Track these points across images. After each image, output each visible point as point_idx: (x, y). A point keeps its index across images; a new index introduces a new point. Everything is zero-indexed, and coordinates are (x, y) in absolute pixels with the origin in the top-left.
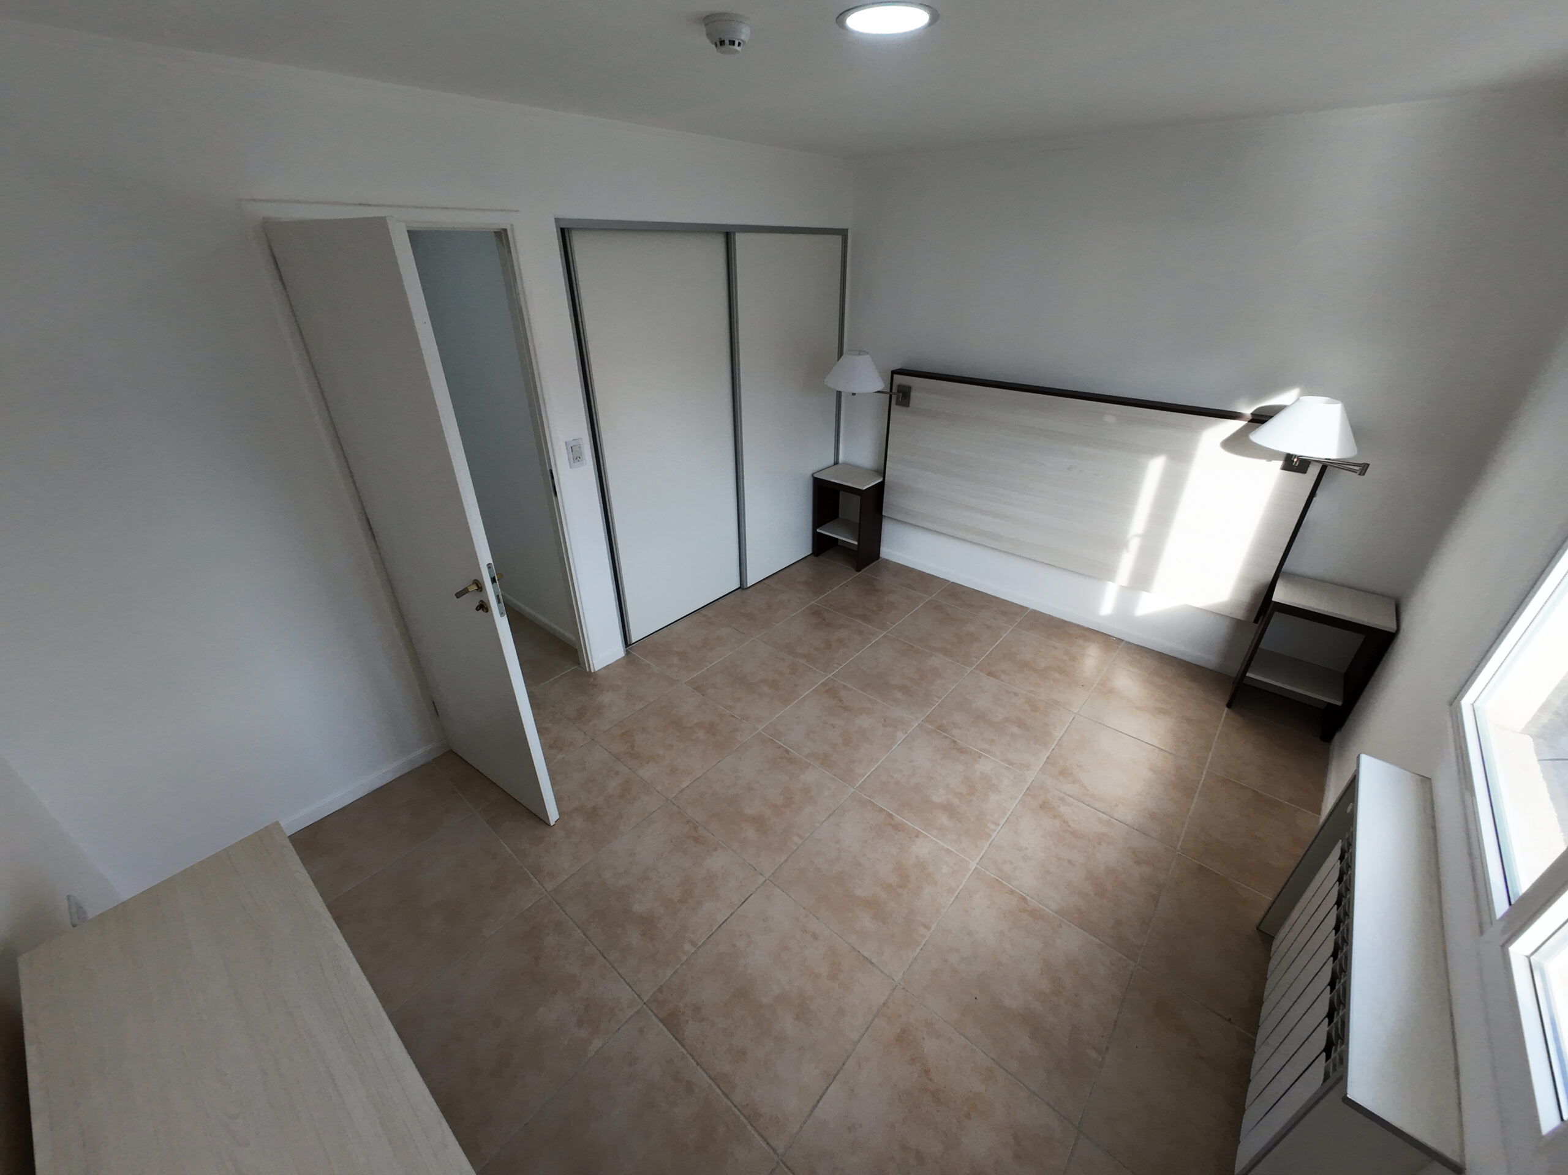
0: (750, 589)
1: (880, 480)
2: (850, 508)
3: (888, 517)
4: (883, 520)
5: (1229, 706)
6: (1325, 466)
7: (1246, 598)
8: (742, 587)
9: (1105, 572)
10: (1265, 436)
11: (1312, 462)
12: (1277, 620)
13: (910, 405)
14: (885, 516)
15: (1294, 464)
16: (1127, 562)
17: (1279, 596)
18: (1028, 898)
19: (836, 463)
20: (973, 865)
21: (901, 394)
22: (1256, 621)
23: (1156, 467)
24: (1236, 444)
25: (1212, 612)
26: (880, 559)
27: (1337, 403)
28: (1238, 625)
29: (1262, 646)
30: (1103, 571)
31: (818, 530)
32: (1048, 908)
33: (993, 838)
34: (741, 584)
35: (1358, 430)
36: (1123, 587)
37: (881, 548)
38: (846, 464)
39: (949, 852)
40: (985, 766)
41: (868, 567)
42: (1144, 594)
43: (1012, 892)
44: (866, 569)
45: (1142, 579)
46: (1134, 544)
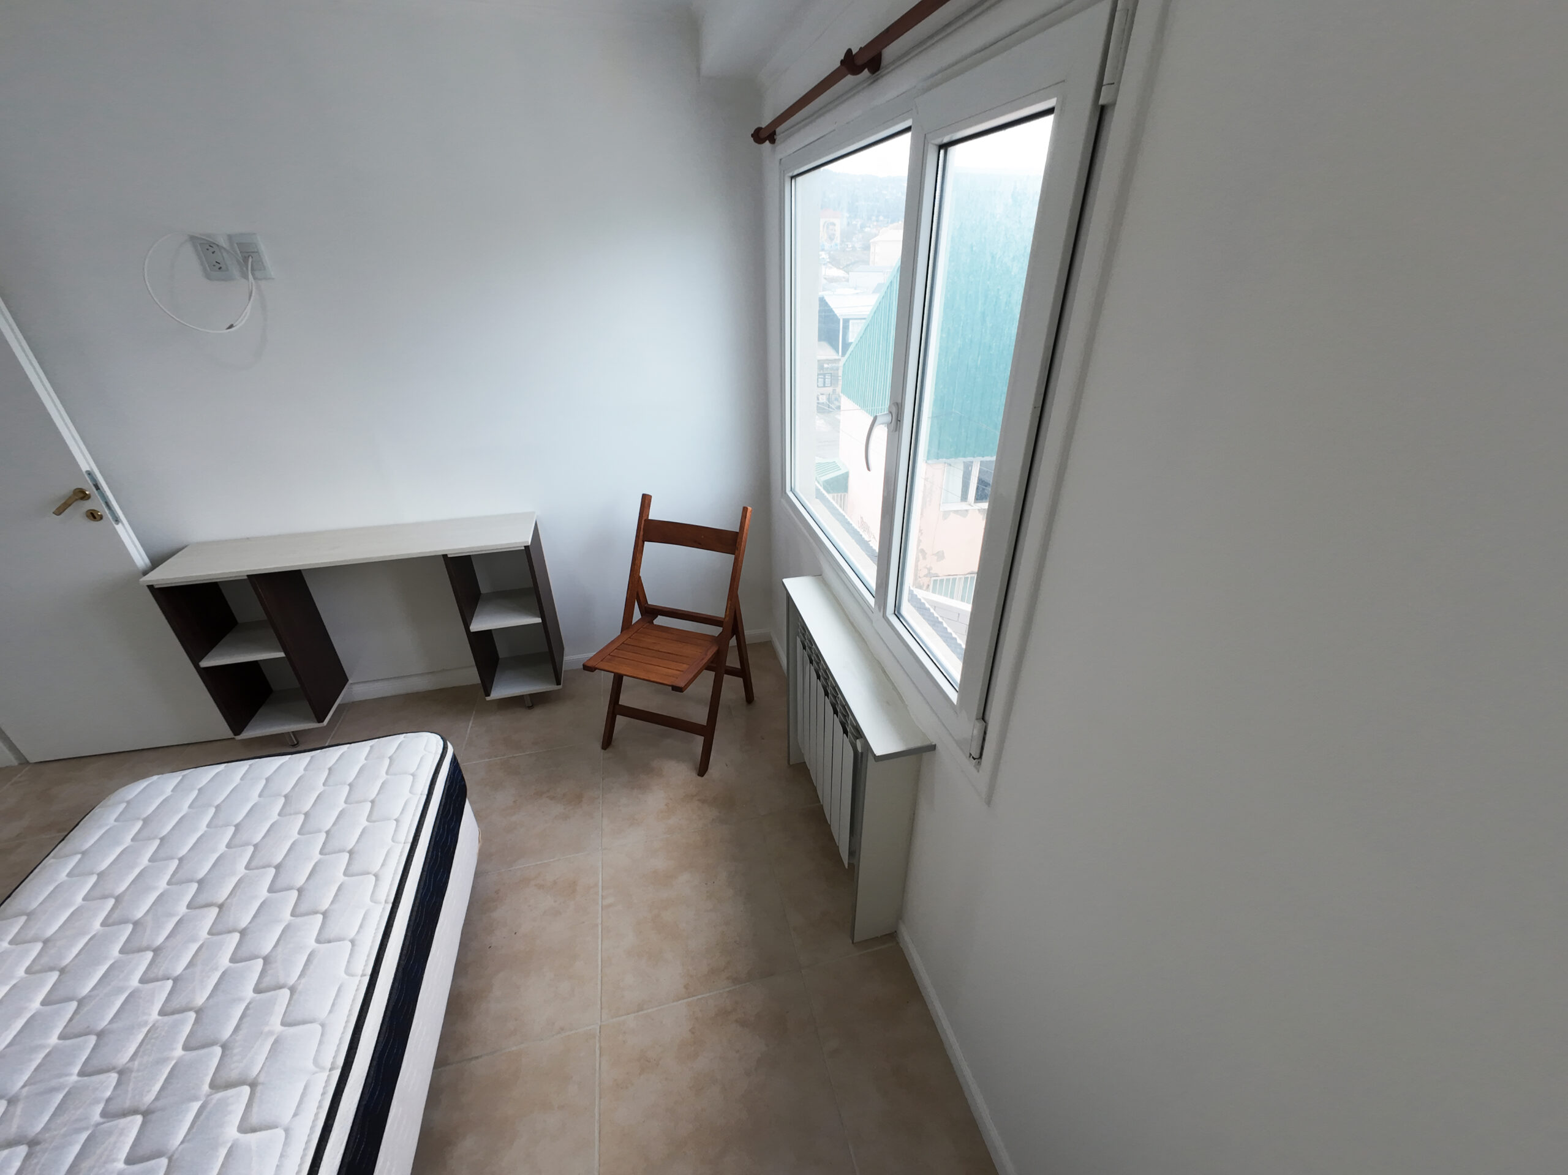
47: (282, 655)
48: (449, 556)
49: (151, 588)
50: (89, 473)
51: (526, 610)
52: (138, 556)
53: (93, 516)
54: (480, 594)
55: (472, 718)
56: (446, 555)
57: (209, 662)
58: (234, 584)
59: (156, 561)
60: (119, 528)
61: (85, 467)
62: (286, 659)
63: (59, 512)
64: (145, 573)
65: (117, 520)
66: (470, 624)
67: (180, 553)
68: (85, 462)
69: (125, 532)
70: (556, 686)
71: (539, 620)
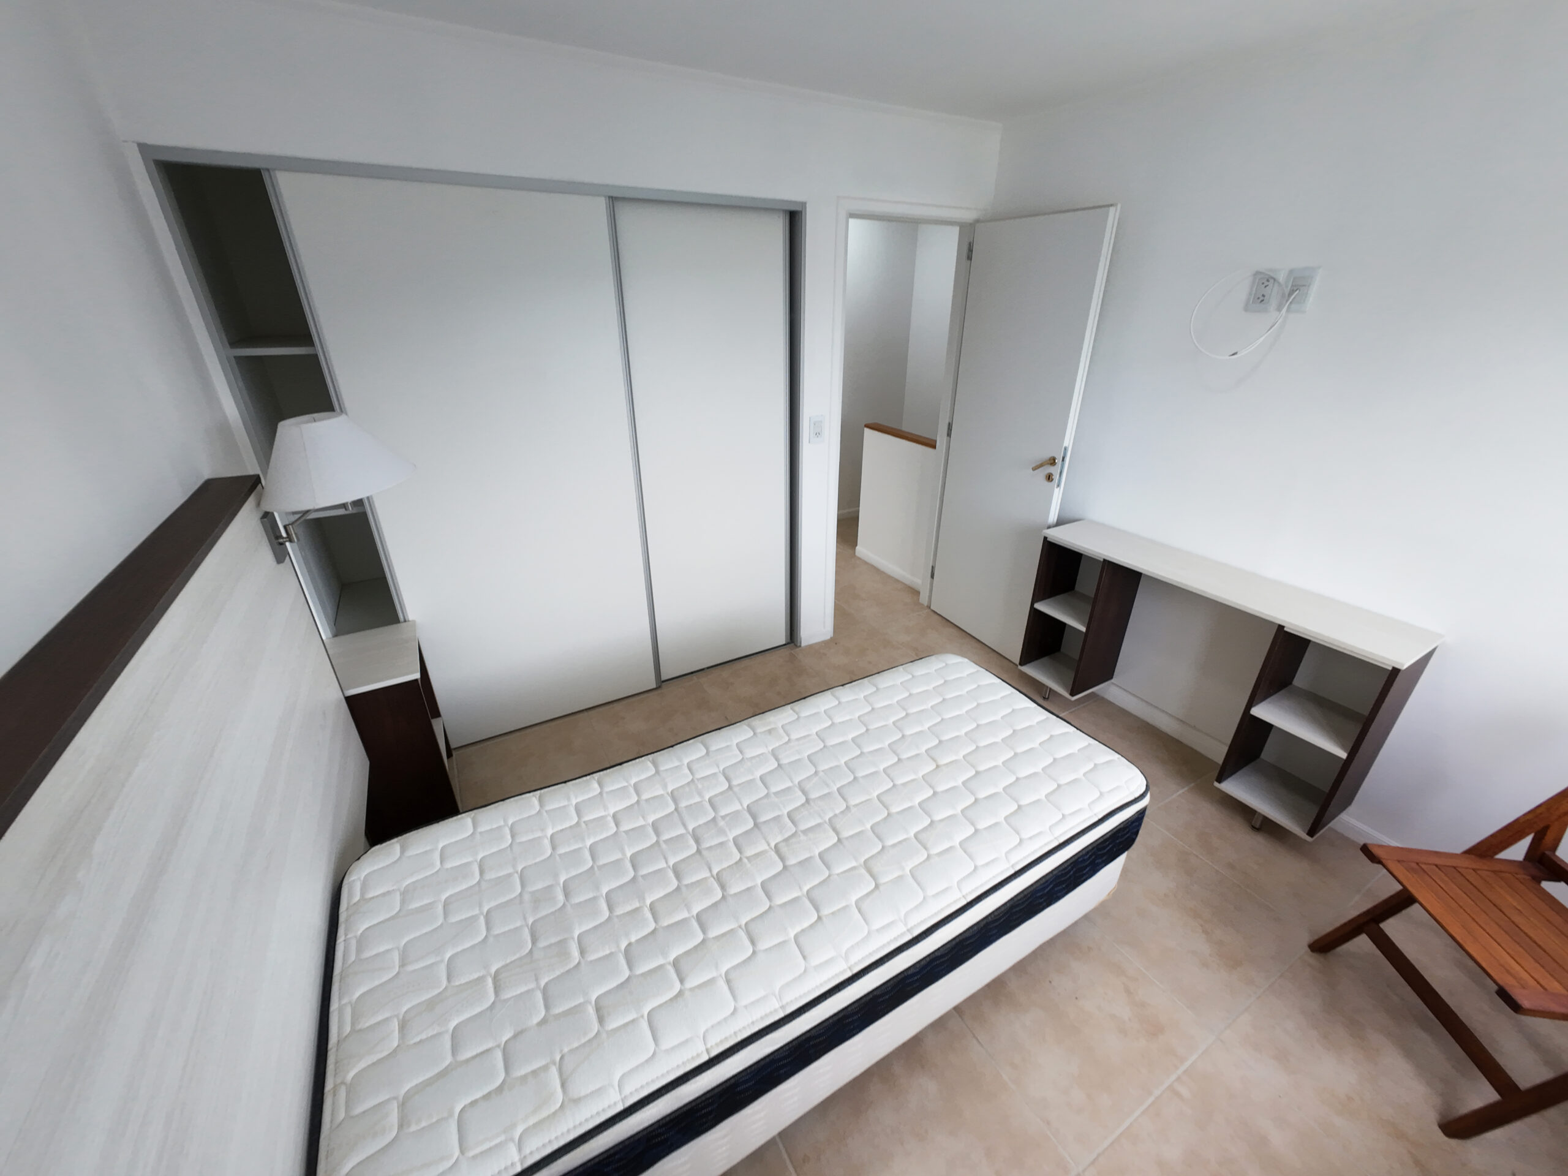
47: (1084, 629)
48: (1285, 629)
49: (1045, 538)
50: (1066, 449)
51: (1337, 735)
52: (1053, 515)
53: (1049, 478)
54: (1291, 683)
55: (1186, 789)
56: (1283, 627)
57: (1040, 606)
58: (1092, 560)
59: (1060, 523)
60: (1056, 490)
61: (1066, 444)
62: (1084, 635)
63: (1034, 469)
64: (1049, 527)
65: (1058, 486)
66: (1255, 706)
67: (1075, 523)
68: (1068, 441)
69: (1057, 494)
70: (1305, 835)
71: (1343, 755)
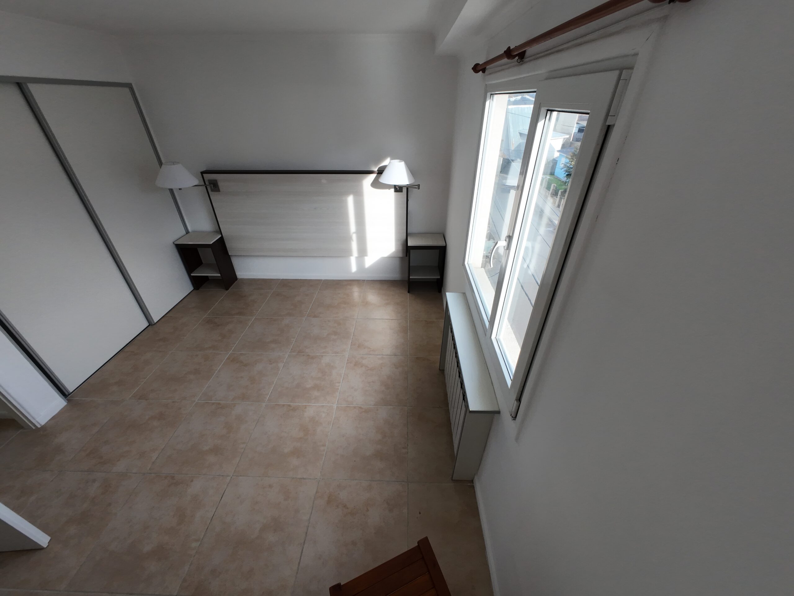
0: (157, 324)
1: (220, 236)
2: (207, 256)
3: (233, 255)
4: (231, 258)
5: (409, 292)
6: (408, 188)
7: (400, 248)
8: (151, 324)
9: (347, 253)
10: (385, 179)
11: (403, 187)
12: (413, 253)
13: (220, 190)
14: (231, 255)
15: (398, 189)
16: (354, 245)
17: (410, 244)
18: (362, 406)
19: (187, 232)
20: (335, 406)
21: (212, 185)
22: (406, 256)
23: (350, 200)
24: (376, 184)
25: (392, 257)
26: (238, 280)
27: (402, 162)
28: (402, 259)
29: (411, 265)
30: (346, 253)
31: (192, 275)
32: (371, 405)
33: (339, 389)
34: (149, 323)
35: (412, 171)
36: (356, 257)
37: (236, 273)
38: (194, 232)
39: (323, 406)
40: (326, 360)
41: (232, 286)
42: (366, 258)
43: (355, 407)
44: (231, 287)
45: (363, 252)
46: (354, 237)
